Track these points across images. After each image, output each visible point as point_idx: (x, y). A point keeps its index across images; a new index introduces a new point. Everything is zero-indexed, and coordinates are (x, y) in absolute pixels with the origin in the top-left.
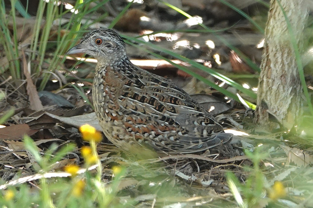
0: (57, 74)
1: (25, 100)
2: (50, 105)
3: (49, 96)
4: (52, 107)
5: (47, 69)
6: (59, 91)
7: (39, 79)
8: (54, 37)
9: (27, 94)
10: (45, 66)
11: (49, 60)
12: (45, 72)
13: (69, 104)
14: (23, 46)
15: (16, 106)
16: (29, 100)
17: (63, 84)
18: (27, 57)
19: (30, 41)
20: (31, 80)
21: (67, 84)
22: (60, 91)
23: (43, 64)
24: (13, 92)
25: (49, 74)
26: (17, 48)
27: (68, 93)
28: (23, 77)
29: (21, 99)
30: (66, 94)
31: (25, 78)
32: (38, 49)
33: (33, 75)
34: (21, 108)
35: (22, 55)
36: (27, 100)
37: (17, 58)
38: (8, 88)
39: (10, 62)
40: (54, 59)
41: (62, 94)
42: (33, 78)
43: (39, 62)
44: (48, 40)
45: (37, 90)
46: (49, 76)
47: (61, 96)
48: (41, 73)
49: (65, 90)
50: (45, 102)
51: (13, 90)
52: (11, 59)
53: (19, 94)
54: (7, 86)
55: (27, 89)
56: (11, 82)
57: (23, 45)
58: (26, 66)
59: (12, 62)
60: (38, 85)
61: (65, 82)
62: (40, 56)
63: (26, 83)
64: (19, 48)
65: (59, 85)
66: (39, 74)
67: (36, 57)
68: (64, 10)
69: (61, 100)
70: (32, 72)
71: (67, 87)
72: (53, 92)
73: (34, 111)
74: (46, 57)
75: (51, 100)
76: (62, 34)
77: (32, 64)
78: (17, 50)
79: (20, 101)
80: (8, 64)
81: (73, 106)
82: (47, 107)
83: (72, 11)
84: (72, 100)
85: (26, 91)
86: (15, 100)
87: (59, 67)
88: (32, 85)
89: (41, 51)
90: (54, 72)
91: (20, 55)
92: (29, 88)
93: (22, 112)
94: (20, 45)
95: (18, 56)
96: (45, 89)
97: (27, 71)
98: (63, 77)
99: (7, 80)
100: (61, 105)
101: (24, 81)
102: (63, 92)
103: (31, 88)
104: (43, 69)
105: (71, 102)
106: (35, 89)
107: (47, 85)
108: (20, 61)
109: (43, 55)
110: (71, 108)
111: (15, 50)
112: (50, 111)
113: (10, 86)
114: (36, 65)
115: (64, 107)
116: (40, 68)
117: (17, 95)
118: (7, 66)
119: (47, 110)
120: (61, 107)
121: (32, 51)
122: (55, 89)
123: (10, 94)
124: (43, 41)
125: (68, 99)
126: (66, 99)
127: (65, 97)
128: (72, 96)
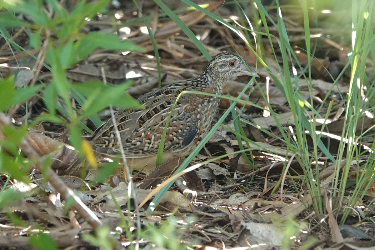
0: (356, 209)
1: (328, 233)
2: (350, 237)
3: (349, 229)
4: (351, 240)
5: (347, 205)
6: (358, 225)
7: (340, 214)
8: (353, 177)
9: (329, 228)
10: (345, 202)
11: (348, 198)
12: (346, 207)
13: (367, 237)
14: (325, 184)
15: (319, 238)
16: (331, 233)
17: (362, 218)
18: (329, 194)
19: (332, 179)
20: (332, 215)
21: (365, 218)
22: (360, 224)
23: (343, 200)
24: (316, 226)
25: (348, 209)
26: (319, 186)
27: (366, 226)
28: (325, 213)
29: (324, 232)
30: (365, 228)
31: (327, 213)
32: (338, 187)
33: (334, 210)
34: (324, 240)
35: (324, 193)
36: (329, 233)
37: (319, 195)
38: (312, 222)
39: (313, 199)
40: (353, 195)
41: (361, 228)
42: (334, 213)
43: (340, 198)
44: (348, 178)
45: (338, 224)
46: (349, 211)
47: (360, 229)
48: (342, 209)
49: (364, 223)
50: (345, 235)
51: (316, 224)
52: (314, 196)
53: (321, 228)
54: (311, 220)
55: (329, 223)
56: (314, 217)
57: (326, 182)
58: (328, 202)
59: (315, 199)
60: (339, 219)
61: (363, 216)
62: (341, 193)
63: (328, 217)
64: (321, 185)
65: (358, 219)
66: (340, 209)
67: (337, 194)
68: (363, 149)
69: (359, 232)
70: (333, 208)
71: (366, 221)
72: (353, 226)
73: (335, 243)
74: (346, 194)
75: (351, 233)
76: (360, 173)
77: (333, 200)
78: (320, 187)
79: (322, 234)
80: (311, 200)
81: (370, 238)
82: (347, 239)
83: (370, 151)
84: (370, 233)
85: (328, 225)
86: (319, 233)
87: (358, 202)
88: (334, 219)
89: (342, 189)
90: (353, 207)
91: (322, 192)
92: (331, 222)
93: (324, 244)
94: (322, 183)
95: (320, 193)
96: (345, 223)
97: (329, 206)
98: (361, 212)
99: (310, 215)
100: (360, 238)
101: (326, 216)
102: (361, 226)
103: (333, 222)
104: (343, 204)
105: (369, 235)
106: (336, 223)
107: (347, 219)
108: (323, 197)
109: (343, 192)
110: (369, 240)
111: (317, 188)
112: (350, 243)
113: (313, 220)
114: (337, 201)
115: (362, 240)
116: (341, 203)
117: (320, 228)
118: (310, 203)
119: (347, 242)
120: (361, 239)
121: (333, 189)
122: (355, 223)
123: (313, 228)
124: (343, 179)
125: (366, 232)
126: (364, 232)
127: (363, 230)
128: (370, 229)
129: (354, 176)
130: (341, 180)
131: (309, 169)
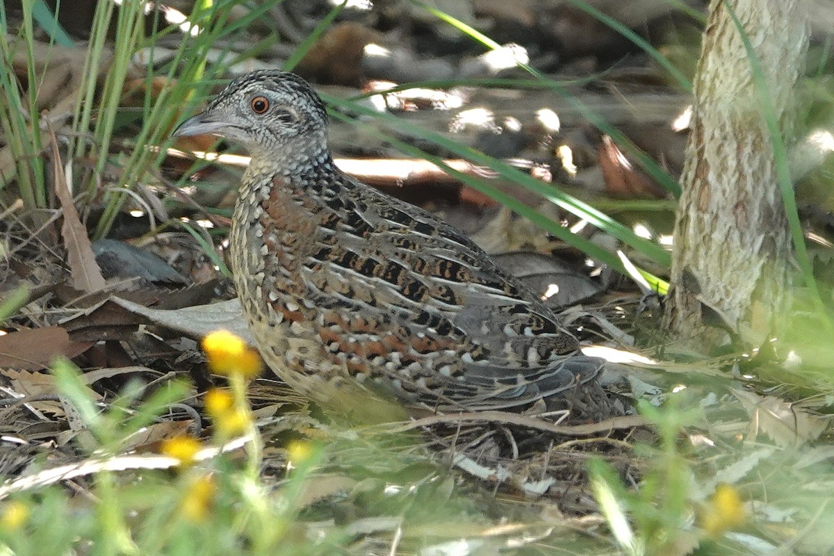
0: (143, 196)
1: (59, 263)
2: (122, 278)
3: (121, 251)
4: (127, 284)
5: (117, 181)
6: (148, 240)
7: (96, 207)
8: (135, 98)
9: (62, 248)
10: (112, 173)
11: (121, 159)
12: (111, 188)
13: (174, 275)
14: (52, 120)
15: (33, 278)
16: (69, 263)
17: (158, 222)
18: (64, 149)
19: (72, 107)
20: (73, 209)
21: (169, 222)
22: (151, 239)
23: (106, 168)
24: (25, 242)
25: (120, 194)
26: (37, 126)
27: (171, 245)
28: (52, 204)
29: (47, 261)
30: (166, 249)
31: (58, 204)
32: (92, 128)
33: (80, 196)
34: (47, 283)
35: (51, 145)
36: (63, 264)
37: (37, 152)
38: (13, 230)
39: (17, 162)
40: (134, 154)
41: (155, 249)
42: (79, 205)
43: (96, 161)
44: (121, 105)
45: (90, 237)
46: (121, 201)
47: (153, 253)
48: (101, 193)
49: (164, 236)
50: (109, 268)
51: (26, 236)
52: (21, 153)
53: (41, 248)
54: (10, 226)
55: (63, 234)
56: (23, 215)
57: (54, 117)
58: (62, 173)
59: (24, 164)
60: (92, 223)
61: (163, 215)
62: (99, 147)
63: (62, 217)
64: (43, 125)
65: (148, 223)
66: (94, 195)
67: (88, 148)
68: (163, 24)
69: (150, 262)
70: (77, 189)
71: (170, 229)
72: (132, 242)
73: (80, 293)
74: (114, 150)
75: (126, 263)
76: (157, 89)
77: (77, 167)
78: (38, 130)
79: (44, 267)
80: (13, 167)
81: (184, 279)
82: (115, 283)
83: (185, 27)
84: (181, 266)
85: (61, 239)
86: (32, 262)
87: (147, 175)
88: (78, 224)
89: (102, 131)
90: (135, 190)
91: (45, 143)
92: (68, 232)
93: (49, 296)
94: (45, 117)
95: (39, 145)
96: (111, 235)
97: (64, 186)
98: (158, 203)
99: (9, 211)
100: (154, 278)
101: (56, 213)
102: (159, 244)
103: (74, 230)
104: (105, 180)
105: (179, 270)
106: (85, 233)
107: (116, 224)
108: (46, 158)
109: (105, 143)
110: (180, 285)
111: (31, 131)
112: (124, 294)
113: (19, 224)
114: (88, 171)
115: (160, 284)
116: (98, 178)
117: (36, 249)
118: (10, 174)
119: (114, 292)
120: (154, 282)
121: (77, 134)
122: (139, 235)
123: (18, 248)
124: (105, 107)
125: (170, 262)
126: (166, 261)
127: (163, 255)
128: (183, 252)
129: (139, 97)
130: (101, 110)
131: (8, 75)
